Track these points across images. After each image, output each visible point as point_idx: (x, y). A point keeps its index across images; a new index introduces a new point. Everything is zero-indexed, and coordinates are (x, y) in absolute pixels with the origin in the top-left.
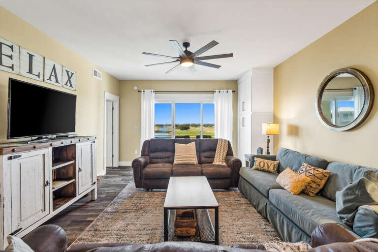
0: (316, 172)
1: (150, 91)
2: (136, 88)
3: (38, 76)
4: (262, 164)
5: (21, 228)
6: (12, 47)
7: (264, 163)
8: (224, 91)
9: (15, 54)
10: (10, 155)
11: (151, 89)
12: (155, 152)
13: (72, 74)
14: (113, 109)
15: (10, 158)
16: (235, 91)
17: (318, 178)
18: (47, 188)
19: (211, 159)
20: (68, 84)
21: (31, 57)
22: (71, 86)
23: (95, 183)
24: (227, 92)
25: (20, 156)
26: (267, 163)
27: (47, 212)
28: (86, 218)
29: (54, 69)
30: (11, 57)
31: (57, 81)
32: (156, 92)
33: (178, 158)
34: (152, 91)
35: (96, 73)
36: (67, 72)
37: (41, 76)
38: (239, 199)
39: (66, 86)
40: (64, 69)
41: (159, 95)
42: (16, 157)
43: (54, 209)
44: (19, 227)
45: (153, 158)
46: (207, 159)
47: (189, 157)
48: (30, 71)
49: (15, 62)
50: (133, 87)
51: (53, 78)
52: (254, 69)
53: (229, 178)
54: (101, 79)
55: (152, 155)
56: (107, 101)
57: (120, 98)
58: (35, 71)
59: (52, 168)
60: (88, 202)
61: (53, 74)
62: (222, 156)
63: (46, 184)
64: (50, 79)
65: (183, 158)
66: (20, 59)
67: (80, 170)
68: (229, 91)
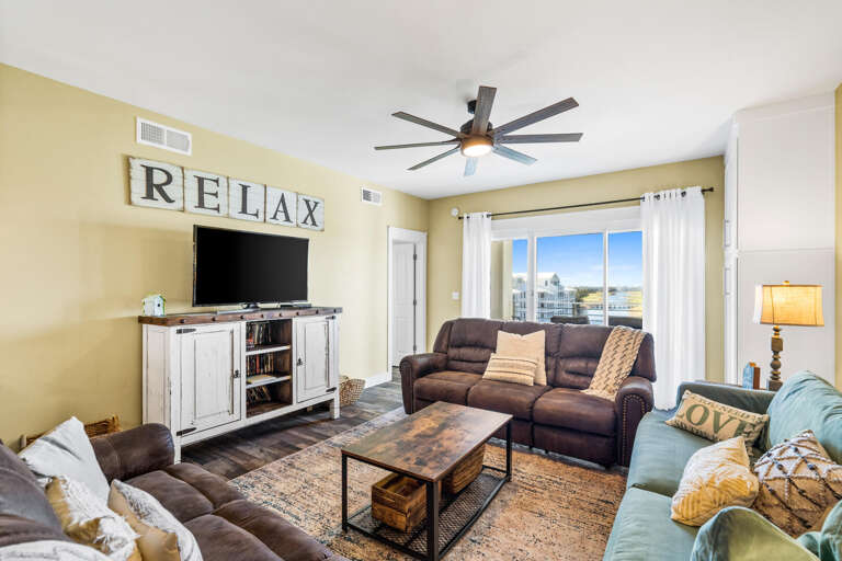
0: (805, 472)
1: (479, 214)
2: (455, 212)
3: (256, 215)
4: (697, 415)
5: (194, 429)
6: (217, 181)
7: (706, 410)
8: (673, 191)
9: (222, 190)
10: (179, 328)
11: (481, 211)
12: (459, 347)
13: (316, 203)
14: (415, 257)
15: (179, 332)
16: (711, 190)
17: (802, 492)
18: (236, 380)
19: (583, 379)
20: (309, 221)
21: (245, 188)
22: (314, 224)
23: (334, 389)
24: (684, 194)
25: (194, 330)
26: (717, 415)
27: (236, 416)
28: (298, 443)
29: (282, 200)
30: (216, 195)
31: (288, 219)
32: (493, 216)
33: (494, 365)
34: (485, 214)
35: (367, 195)
36: (307, 202)
37: (261, 216)
38: (610, 500)
39: (304, 226)
40: (301, 199)
41: (499, 222)
42: (187, 331)
43: (249, 414)
44: (193, 426)
45: (453, 359)
46: (571, 378)
47: (519, 367)
48: (244, 211)
49: (222, 200)
50: (451, 209)
51: (281, 216)
52: (744, 112)
53: (604, 436)
54: (380, 204)
55: (453, 352)
56: (396, 243)
57: (428, 237)
58: (251, 208)
59: (245, 354)
60: (323, 421)
61: (281, 208)
62: (614, 374)
63: (236, 375)
64: (275, 217)
65: (503, 365)
66: (228, 195)
67: (300, 362)
68: (688, 190)
